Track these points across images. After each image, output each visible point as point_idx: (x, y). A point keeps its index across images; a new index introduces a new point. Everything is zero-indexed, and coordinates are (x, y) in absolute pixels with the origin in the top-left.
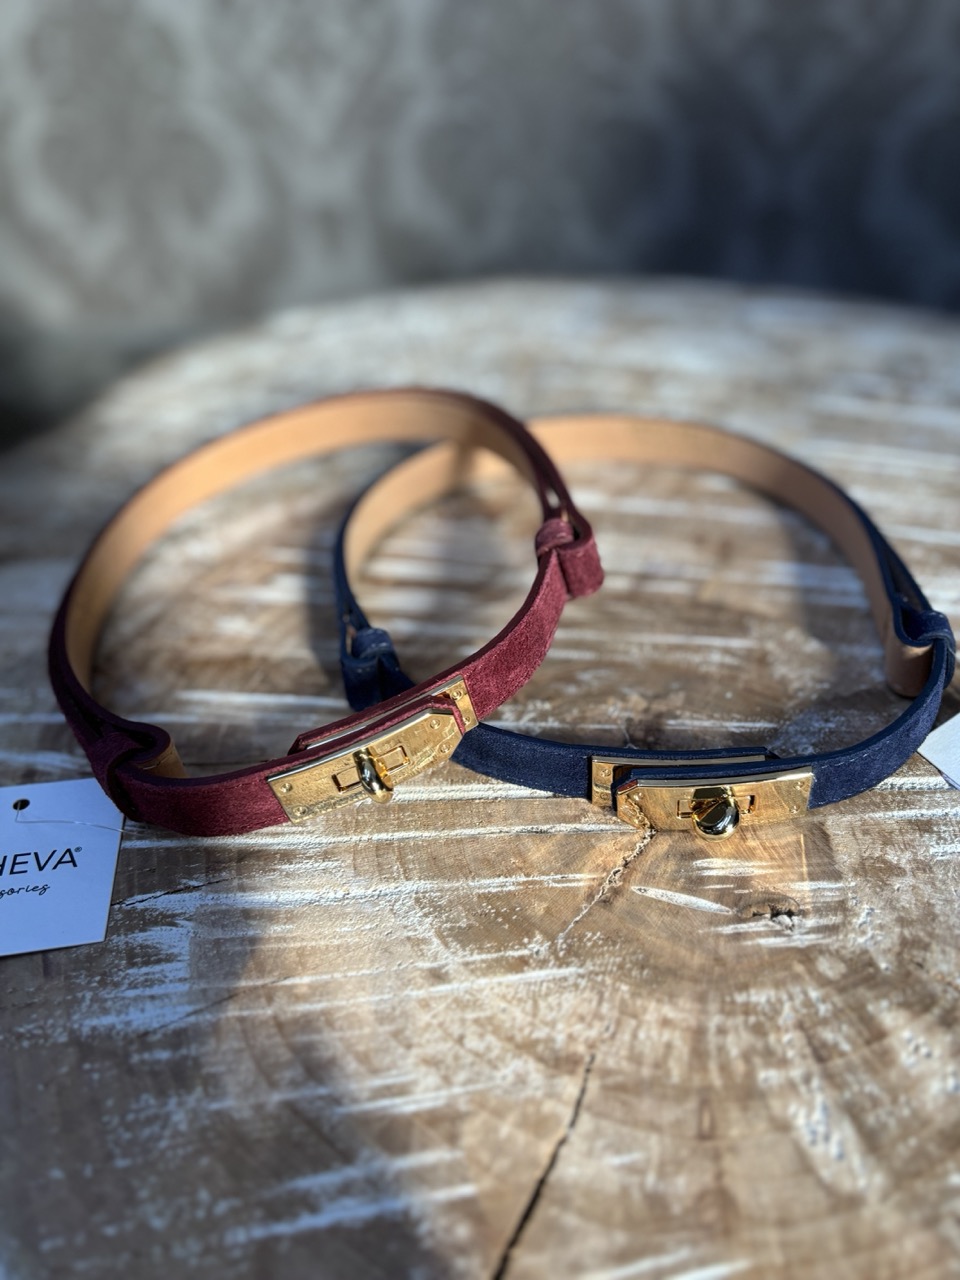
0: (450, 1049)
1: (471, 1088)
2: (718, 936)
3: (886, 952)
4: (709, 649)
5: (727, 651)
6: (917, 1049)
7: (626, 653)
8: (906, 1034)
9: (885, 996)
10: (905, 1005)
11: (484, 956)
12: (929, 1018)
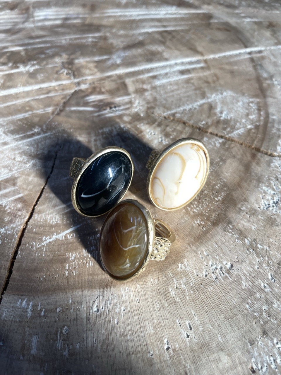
0: (11, 162)
1: (19, 171)
2: (93, 117)
3: (143, 112)
4: (88, 37)
5: (94, 37)
6: (151, 134)
7: (61, 42)
8: (148, 131)
9: (143, 122)
10: (148, 123)
11: (20, 136)
12: (154, 125)
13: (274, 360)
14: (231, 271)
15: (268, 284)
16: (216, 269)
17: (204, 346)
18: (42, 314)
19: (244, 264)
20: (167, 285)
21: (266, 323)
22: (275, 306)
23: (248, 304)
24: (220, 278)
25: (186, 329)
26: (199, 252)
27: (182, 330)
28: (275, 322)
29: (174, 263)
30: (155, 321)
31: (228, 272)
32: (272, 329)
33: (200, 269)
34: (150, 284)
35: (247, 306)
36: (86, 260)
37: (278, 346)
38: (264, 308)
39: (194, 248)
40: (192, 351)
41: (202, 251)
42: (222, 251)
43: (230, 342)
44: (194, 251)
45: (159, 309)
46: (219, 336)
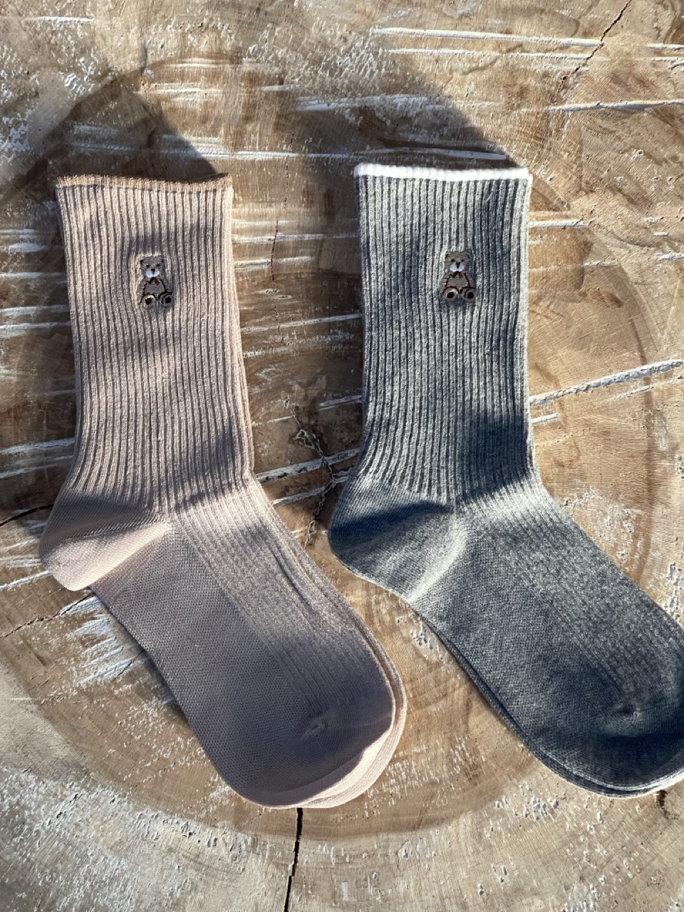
5: (345, 326)
13: (587, 905)
14: (556, 810)
15: (594, 826)
16: (539, 806)
17: (518, 891)
18: (347, 860)
19: (572, 803)
20: (482, 827)
21: (585, 868)
22: (598, 850)
23: (569, 848)
24: (542, 818)
25: (500, 874)
26: (520, 786)
27: (497, 876)
28: (595, 867)
29: (490, 800)
30: (469, 866)
31: (552, 812)
32: (590, 874)
33: (520, 808)
34: (462, 826)
35: (568, 850)
36: (387, 798)
37: (592, 892)
38: (585, 852)
39: (515, 780)
40: (505, 894)
41: (524, 785)
42: (548, 785)
43: (545, 887)
44: (514, 784)
45: (473, 853)
46: (535, 882)
